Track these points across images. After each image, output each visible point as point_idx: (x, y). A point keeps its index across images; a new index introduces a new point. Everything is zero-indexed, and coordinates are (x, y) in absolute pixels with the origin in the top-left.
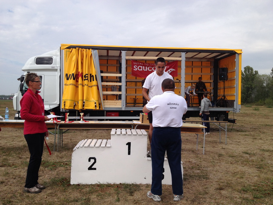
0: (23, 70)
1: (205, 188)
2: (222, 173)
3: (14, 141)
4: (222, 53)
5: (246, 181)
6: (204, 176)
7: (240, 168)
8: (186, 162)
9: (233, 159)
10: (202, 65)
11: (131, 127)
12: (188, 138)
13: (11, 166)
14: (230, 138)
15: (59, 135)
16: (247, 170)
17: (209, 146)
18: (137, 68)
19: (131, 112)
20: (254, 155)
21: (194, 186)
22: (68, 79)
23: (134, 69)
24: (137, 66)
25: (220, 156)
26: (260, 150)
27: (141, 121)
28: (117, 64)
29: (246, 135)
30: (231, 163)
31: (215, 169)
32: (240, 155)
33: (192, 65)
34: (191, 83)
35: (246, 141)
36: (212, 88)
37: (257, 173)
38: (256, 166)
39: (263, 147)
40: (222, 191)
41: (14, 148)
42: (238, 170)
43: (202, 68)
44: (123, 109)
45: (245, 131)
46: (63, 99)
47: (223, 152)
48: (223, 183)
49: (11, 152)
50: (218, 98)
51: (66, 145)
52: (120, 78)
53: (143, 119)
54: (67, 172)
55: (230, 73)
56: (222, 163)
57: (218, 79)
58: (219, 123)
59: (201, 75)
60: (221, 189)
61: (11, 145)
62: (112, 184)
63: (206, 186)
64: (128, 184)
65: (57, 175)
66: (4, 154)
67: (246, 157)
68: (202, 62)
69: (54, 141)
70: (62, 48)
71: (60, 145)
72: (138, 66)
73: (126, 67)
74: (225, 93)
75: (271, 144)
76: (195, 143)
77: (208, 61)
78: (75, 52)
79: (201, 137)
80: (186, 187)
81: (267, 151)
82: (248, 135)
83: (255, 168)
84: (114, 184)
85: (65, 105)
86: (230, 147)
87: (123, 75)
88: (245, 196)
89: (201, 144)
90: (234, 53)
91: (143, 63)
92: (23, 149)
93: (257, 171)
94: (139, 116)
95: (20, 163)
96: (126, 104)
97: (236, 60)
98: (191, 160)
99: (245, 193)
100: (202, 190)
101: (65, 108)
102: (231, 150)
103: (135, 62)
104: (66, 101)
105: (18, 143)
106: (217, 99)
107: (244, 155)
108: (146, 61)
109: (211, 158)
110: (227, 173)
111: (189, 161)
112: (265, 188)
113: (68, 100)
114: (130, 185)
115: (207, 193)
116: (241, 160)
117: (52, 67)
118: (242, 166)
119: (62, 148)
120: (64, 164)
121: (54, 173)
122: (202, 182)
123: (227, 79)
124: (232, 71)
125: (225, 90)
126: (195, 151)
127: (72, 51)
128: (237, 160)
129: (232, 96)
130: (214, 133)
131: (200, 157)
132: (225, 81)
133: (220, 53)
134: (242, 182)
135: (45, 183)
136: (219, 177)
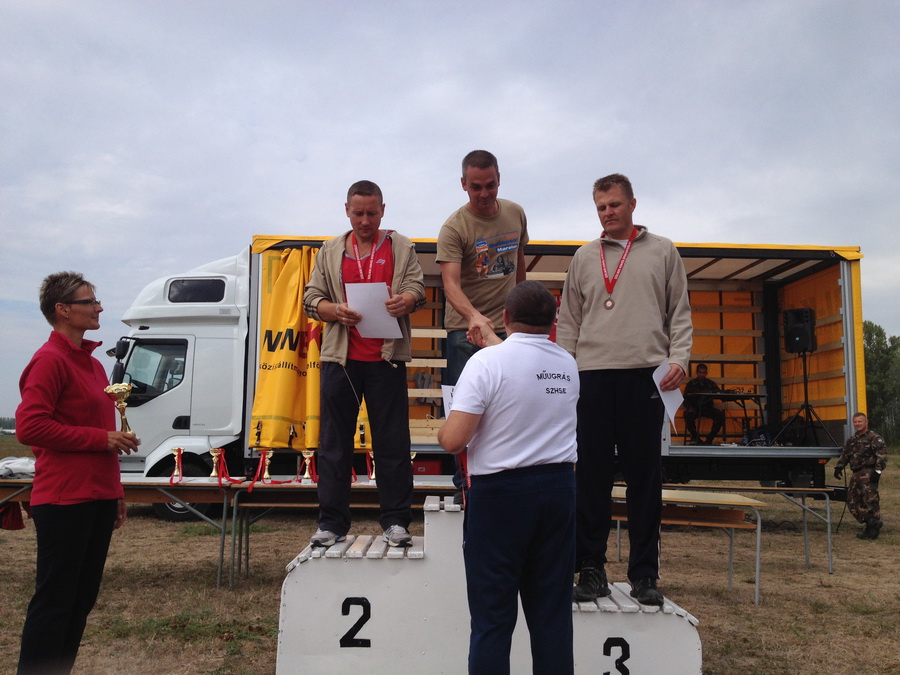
0: (127, 322)
4: (792, 259)
9: (872, 622)
10: (721, 304)
12: (691, 551)
14: (839, 551)
15: (237, 537)
17: (769, 576)
22: (272, 348)
25: (819, 610)
28: (434, 301)
30: (868, 634)
31: (812, 653)
36: (760, 380)
43: (721, 314)
46: (253, 414)
47: (824, 596)
50: (785, 417)
51: (260, 567)
54: (262, 658)
55: (820, 327)
56: (832, 633)
57: (783, 351)
59: (722, 338)
68: (721, 293)
69: (218, 555)
70: (257, 248)
71: (240, 568)
74: (810, 397)
76: (717, 568)
77: (742, 290)
78: (298, 262)
79: (736, 549)
85: (259, 434)
86: (848, 580)
89: (739, 569)
90: (833, 259)
92: (111, 580)
97: (840, 282)
98: (716, 623)
101: (258, 446)
102: (853, 589)
104: (264, 421)
106: (781, 418)
109: (786, 617)
111: (711, 628)
113: (270, 417)
117: (223, 310)
119: (247, 577)
120: (251, 629)
123: (814, 347)
124: (828, 321)
125: (809, 384)
126: (724, 594)
127: (287, 256)
128: (884, 623)
129: (836, 408)
130: (778, 537)
131: (749, 615)
132: (807, 353)
133: (785, 261)
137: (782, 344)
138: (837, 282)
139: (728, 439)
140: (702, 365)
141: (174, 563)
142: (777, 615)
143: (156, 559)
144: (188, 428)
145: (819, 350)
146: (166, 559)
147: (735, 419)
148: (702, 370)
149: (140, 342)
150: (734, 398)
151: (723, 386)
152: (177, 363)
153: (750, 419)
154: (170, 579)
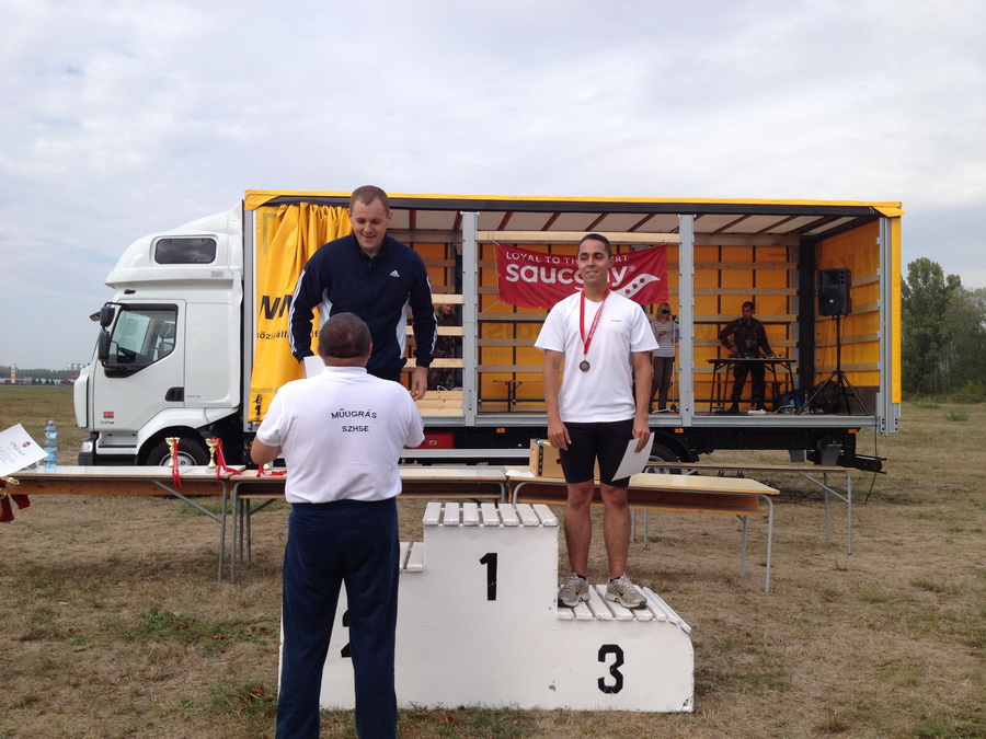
0: (112, 285)
1: (776, 725)
2: (840, 667)
3: (78, 543)
4: (826, 216)
5: (931, 697)
6: (771, 676)
7: (906, 646)
8: (703, 621)
9: (879, 612)
10: (754, 260)
11: (499, 492)
12: (709, 528)
13: (63, 638)
14: (862, 526)
15: (238, 518)
16: (932, 655)
17: (785, 558)
18: (518, 271)
19: (498, 431)
20: (956, 592)
21: (734, 718)
22: (269, 315)
23: (508, 278)
24: (517, 267)
25: (829, 598)
26: (978, 573)
27: (535, 471)
28: (446, 258)
29: (921, 516)
30: (871, 626)
31: (812, 649)
32: (905, 592)
33: (720, 260)
34: (715, 326)
35: (922, 539)
36: (793, 341)
37: (969, 665)
38: (965, 639)
40: (839, 736)
41: (76, 568)
42: (896, 654)
43: (754, 271)
44: (470, 422)
45: (920, 502)
46: (252, 387)
47: (839, 583)
48: (841, 704)
49: (67, 582)
50: (817, 381)
51: (264, 556)
52: (458, 308)
53: (541, 460)
54: (266, 662)
55: (858, 287)
56: (836, 625)
57: (817, 311)
58: (825, 472)
59: (754, 296)
60: (837, 728)
61: (65, 559)
62: (430, 708)
63: (780, 717)
64: (489, 710)
65: (231, 672)
66: (39, 591)
67: (927, 600)
68: (754, 247)
69: (219, 541)
70: (250, 203)
71: (242, 556)
72: (521, 266)
73: (480, 269)
74: (842, 362)
76: (733, 548)
77: (777, 245)
78: (296, 219)
79: (758, 524)
80: (704, 721)
82: (931, 517)
83: (958, 646)
84: (438, 710)
85: (258, 408)
86: (865, 562)
87: (467, 299)
89: (756, 550)
90: (872, 215)
91: (541, 255)
92: (108, 573)
93: (969, 659)
94: (527, 446)
95: (97, 625)
96: (479, 403)
97: (879, 241)
98: (720, 616)
100: (763, 735)
102: (870, 574)
103: (511, 252)
104: (263, 394)
105: (90, 550)
106: (813, 382)
107: (919, 594)
108: (550, 246)
109: (795, 607)
110: (855, 666)
111: (716, 621)
113: (270, 390)
114: (498, 713)
116: (907, 612)
117: (214, 273)
118: (912, 636)
119: (250, 567)
120: (254, 629)
121: (221, 664)
122: (765, 701)
123: (849, 310)
124: (866, 282)
125: (842, 349)
126: (735, 579)
127: (284, 214)
128: (891, 614)
129: (870, 374)
130: (803, 510)
131: (757, 604)
132: (842, 316)
133: (818, 218)
134: (914, 700)
135: (184, 702)
136: (828, 682)
137: (816, 305)
138: (875, 241)
141: (173, 551)
142: (785, 605)
143: (152, 546)
144: (183, 400)
145: (853, 313)
149: (125, 307)
152: (167, 326)
153: (780, 384)
154: (169, 572)
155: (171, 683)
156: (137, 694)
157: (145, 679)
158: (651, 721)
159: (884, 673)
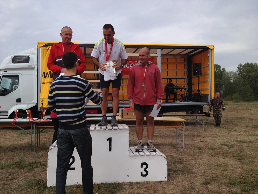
1: (191, 183)
2: (205, 167)
4: (195, 49)
5: (231, 174)
6: (188, 170)
7: (222, 160)
8: (167, 156)
9: (214, 152)
10: (176, 62)
12: (167, 132)
14: (206, 131)
16: (229, 162)
17: (187, 139)
19: (110, 108)
20: (233, 146)
21: (179, 182)
22: (45, 77)
25: (200, 149)
26: (238, 141)
27: (121, 117)
30: (212, 156)
31: (197, 162)
32: (219, 147)
33: (167, 62)
34: (166, 80)
35: (221, 133)
36: (186, 83)
38: (237, 158)
39: (239, 139)
40: (208, 185)
42: (220, 163)
43: (176, 65)
46: (40, 98)
47: (202, 145)
48: (208, 177)
50: (193, 93)
51: (44, 144)
52: (98, 75)
53: (122, 114)
54: (44, 173)
55: (203, 68)
56: (203, 156)
57: (192, 75)
58: (196, 116)
59: (176, 71)
60: (207, 183)
63: (191, 181)
64: (110, 183)
65: (34, 176)
67: (226, 149)
68: (176, 58)
70: (39, 46)
71: (37, 145)
74: (199, 88)
75: (246, 136)
76: (173, 137)
77: (182, 58)
80: (171, 183)
81: (244, 142)
82: (223, 128)
83: (236, 160)
84: (95, 184)
85: (42, 104)
86: (208, 139)
88: (234, 189)
89: (179, 137)
90: (207, 48)
93: (240, 163)
97: (209, 55)
99: (232, 187)
100: (187, 186)
101: (42, 107)
102: (210, 142)
104: (44, 100)
107: (223, 147)
109: (191, 152)
110: (209, 166)
111: (171, 156)
112: (251, 180)
113: (46, 98)
114: (112, 184)
115: (194, 189)
116: (221, 152)
117: (29, 66)
118: (223, 158)
119: (40, 148)
120: (41, 164)
121: (30, 174)
122: (187, 177)
123: (201, 74)
124: (205, 66)
125: (199, 85)
126: (175, 145)
127: (49, 48)
128: (217, 152)
129: (206, 91)
130: (190, 127)
131: (181, 151)
132: (199, 76)
133: (194, 49)
134: (227, 175)
135: (19, 186)
136: (203, 171)
137: (192, 73)
138: (207, 55)
139: (177, 100)
140: (170, 79)
141: (18, 144)
142: (189, 151)
143: (12, 143)
144: (21, 102)
145: (202, 75)
146: (15, 142)
147: (179, 94)
148: (170, 81)
149: (4, 76)
150: (179, 89)
151: (176, 85)
152: (16, 82)
153: (183, 94)
154: (16, 149)
155: (15, 181)
156: (4, 184)
157: (8, 180)
158: (156, 184)
159: (218, 168)
